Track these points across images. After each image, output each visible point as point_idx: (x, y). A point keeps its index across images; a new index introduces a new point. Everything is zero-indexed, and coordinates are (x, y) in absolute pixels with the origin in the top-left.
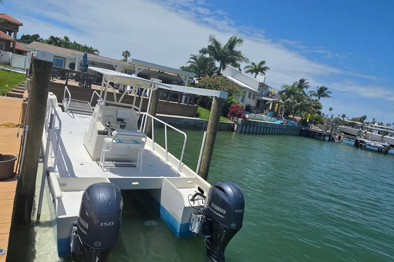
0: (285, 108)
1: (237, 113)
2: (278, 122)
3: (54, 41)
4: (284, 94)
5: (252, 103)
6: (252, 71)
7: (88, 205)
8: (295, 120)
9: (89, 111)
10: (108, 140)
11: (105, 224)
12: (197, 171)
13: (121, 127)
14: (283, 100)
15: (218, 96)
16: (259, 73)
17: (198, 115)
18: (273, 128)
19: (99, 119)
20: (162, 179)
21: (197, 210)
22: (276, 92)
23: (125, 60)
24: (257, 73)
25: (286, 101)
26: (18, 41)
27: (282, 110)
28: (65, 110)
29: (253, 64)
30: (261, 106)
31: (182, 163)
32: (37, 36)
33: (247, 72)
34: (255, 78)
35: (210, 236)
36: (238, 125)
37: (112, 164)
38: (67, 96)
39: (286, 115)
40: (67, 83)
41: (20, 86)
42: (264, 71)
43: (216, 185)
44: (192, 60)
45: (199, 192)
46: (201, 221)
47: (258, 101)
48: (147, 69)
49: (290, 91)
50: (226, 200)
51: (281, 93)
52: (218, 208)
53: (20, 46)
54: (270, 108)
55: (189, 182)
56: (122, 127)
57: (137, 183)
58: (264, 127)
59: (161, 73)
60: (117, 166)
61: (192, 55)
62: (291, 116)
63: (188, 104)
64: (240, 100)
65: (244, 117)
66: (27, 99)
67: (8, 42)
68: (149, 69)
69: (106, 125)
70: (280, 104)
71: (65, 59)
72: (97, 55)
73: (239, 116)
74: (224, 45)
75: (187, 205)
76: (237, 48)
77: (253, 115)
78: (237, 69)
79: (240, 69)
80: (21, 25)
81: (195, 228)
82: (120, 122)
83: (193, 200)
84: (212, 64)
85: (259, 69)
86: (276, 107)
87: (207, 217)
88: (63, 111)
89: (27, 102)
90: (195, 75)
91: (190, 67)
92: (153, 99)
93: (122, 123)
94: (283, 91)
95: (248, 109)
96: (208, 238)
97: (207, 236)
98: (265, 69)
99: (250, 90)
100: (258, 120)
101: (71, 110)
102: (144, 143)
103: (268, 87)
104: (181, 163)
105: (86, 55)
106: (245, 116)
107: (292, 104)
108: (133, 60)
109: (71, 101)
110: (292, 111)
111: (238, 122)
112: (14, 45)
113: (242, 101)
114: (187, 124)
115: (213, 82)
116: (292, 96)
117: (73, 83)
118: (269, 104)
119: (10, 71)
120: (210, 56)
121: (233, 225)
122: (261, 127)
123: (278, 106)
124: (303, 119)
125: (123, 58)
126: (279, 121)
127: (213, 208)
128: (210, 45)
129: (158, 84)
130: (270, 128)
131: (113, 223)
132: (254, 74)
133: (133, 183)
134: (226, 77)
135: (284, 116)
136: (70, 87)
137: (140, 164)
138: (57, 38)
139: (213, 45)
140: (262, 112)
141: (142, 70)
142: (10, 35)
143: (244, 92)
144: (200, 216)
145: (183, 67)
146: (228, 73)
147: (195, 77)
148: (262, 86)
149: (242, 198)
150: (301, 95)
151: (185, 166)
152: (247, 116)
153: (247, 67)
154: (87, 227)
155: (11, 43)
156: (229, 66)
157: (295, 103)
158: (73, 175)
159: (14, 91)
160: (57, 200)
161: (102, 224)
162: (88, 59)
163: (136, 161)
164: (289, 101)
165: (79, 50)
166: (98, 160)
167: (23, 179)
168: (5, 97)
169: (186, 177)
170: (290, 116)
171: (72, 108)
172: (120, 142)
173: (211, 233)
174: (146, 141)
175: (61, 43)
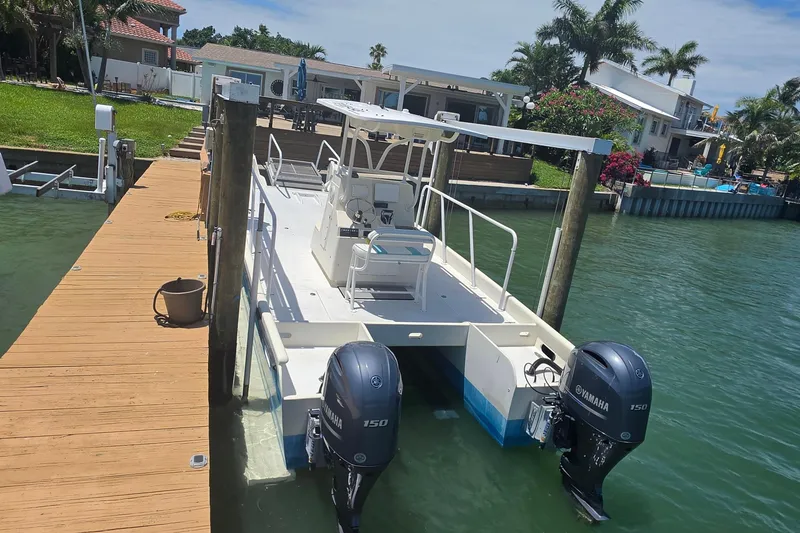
0: (745, 154)
1: (624, 172)
2: (724, 189)
3: (241, 39)
4: (741, 119)
5: (661, 145)
6: (660, 70)
7: (339, 383)
8: (768, 183)
9: (315, 181)
10: (362, 247)
11: (372, 422)
12: (539, 309)
13: (383, 219)
14: (740, 135)
15: (590, 150)
16: (680, 72)
17: (532, 180)
18: (710, 203)
19: (341, 204)
20: (468, 327)
21: (542, 394)
22: (722, 115)
23: (376, 67)
24: (674, 74)
25: (748, 137)
26: (179, 43)
27: (735, 159)
28: (273, 181)
29: (665, 51)
30: (683, 151)
31: (507, 294)
32: (210, 30)
33: (648, 72)
34: (669, 84)
35: (570, 450)
36: (625, 198)
37: (367, 294)
38: (275, 154)
39: (746, 169)
40: (271, 124)
41: (190, 135)
42: (692, 68)
43: (587, 348)
44: (520, 55)
45: (545, 357)
46: (551, 420)
47: (674, 139)
48: (424, 83)
49: (759, 112)
50: (611, 381)
51: (732, 118)
52: (591, 398)
53: (184, 54)
54: (705, 154)
55: (522, 334)
56: (386, 220)
57: (418, 335)
58: (688, 202)
59: (453, 90)
60: (376, 297)
61: (519, 43)
62: (759, 173)
63: (512, 155)
64: (630, 141)
65: (640, 181)
66: (209, 166)
67: (163, 48)
68: (427, 84)
69: (354, 218)
70: (729, 144)
71: (264, 73)
72: (323, 60)
73: (628, 178)
74: (594, 15)
75: (521, 383)
76: (626, 18)
77: (660, 174)
78: (626, 68)
79: (633, 66)
80: (184, 12)
81: (539, 432)
82: (380, 209)
83: (532, 372)
84: (565, 62)
85: (680, 63)
86: (721, 154)
87: (565, 411)
88: (269, 184)
89: (209, 173)
90: (527, 89)
91: (513, 71)
92: (442, 155)
93: (385, 211)
94: (741, 113)
95: (650, 160)
96: (565, 454)
97: (564, 450)
98: (695, 61)
99: (655, 115)
100: (673, 184)
101: (283, 181)
102: (429, 254)
103: (701, 105)
104: (504, 293)
105: (304, 65)
106: (641, 178)
107: (762, 143)
108: (396, 67)
109: (283, 162)
110: (760, 160)
111: (625, 191)
112: (173, 54)
113: (636, 141)
114: (508, 199)
115: (568, 103)
116: (764, 126)
117: (282, 123)
118: (703, 146)
119: (172, 107)
120: (561, 41)
121: (625, 436)
122: (680, 202)
123: (726, 151)
124: (791, 178)
125: (371, 60)
126: (726, 186)
127: (580, 397)
128: (561, 16)
129: (453, 122)
130: (703, 203)
131: (387, 421)
132: (667, 75)
133: (411, 335)
134: (597, 90)
135: (739, 174)
136: (279, 133)
137: (421, 295)
138: (247, 32)
139: (569, 17)
140: (684, 166)
141: (412, 87)
142: (165, 33)
143: (641, 122)
144: (550, 409)
145: (499, 72)
146: (603, 79)
147: (527, 94)
148: (687, 103)
149: (647, 380)
150: (789, 121)
151: (514, 299)
152: (647, 177)
153: (649, 60)
154: (340, 425)
155: (169, 50)
156: (606, 63)
157: (772, 140)
158: (300, 318)
159: (181, 146)
160: (280, 368)
161: (366, 423)
162: (308, 71)
163: (412, 287)
164: (754, 138)
165: (288, 52)
166: (341, 285)
167: (217, 323)
168: (169, 158)
169: (517, 323)
170: (756, 173)
171: (284, 178)
172: (384, 252)
173: (574, 445)
174: (433, 249)
175: (255, 41)
